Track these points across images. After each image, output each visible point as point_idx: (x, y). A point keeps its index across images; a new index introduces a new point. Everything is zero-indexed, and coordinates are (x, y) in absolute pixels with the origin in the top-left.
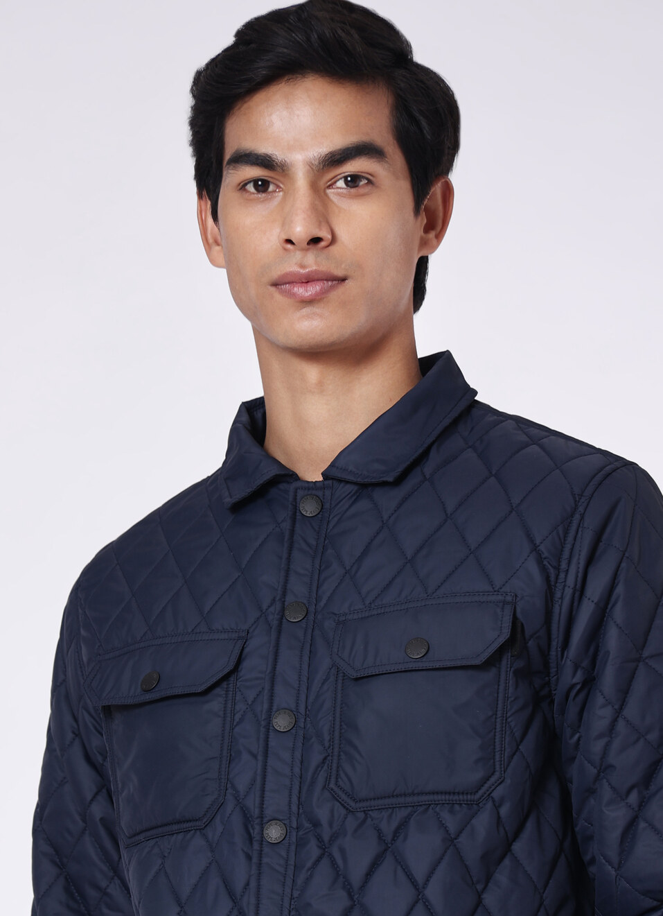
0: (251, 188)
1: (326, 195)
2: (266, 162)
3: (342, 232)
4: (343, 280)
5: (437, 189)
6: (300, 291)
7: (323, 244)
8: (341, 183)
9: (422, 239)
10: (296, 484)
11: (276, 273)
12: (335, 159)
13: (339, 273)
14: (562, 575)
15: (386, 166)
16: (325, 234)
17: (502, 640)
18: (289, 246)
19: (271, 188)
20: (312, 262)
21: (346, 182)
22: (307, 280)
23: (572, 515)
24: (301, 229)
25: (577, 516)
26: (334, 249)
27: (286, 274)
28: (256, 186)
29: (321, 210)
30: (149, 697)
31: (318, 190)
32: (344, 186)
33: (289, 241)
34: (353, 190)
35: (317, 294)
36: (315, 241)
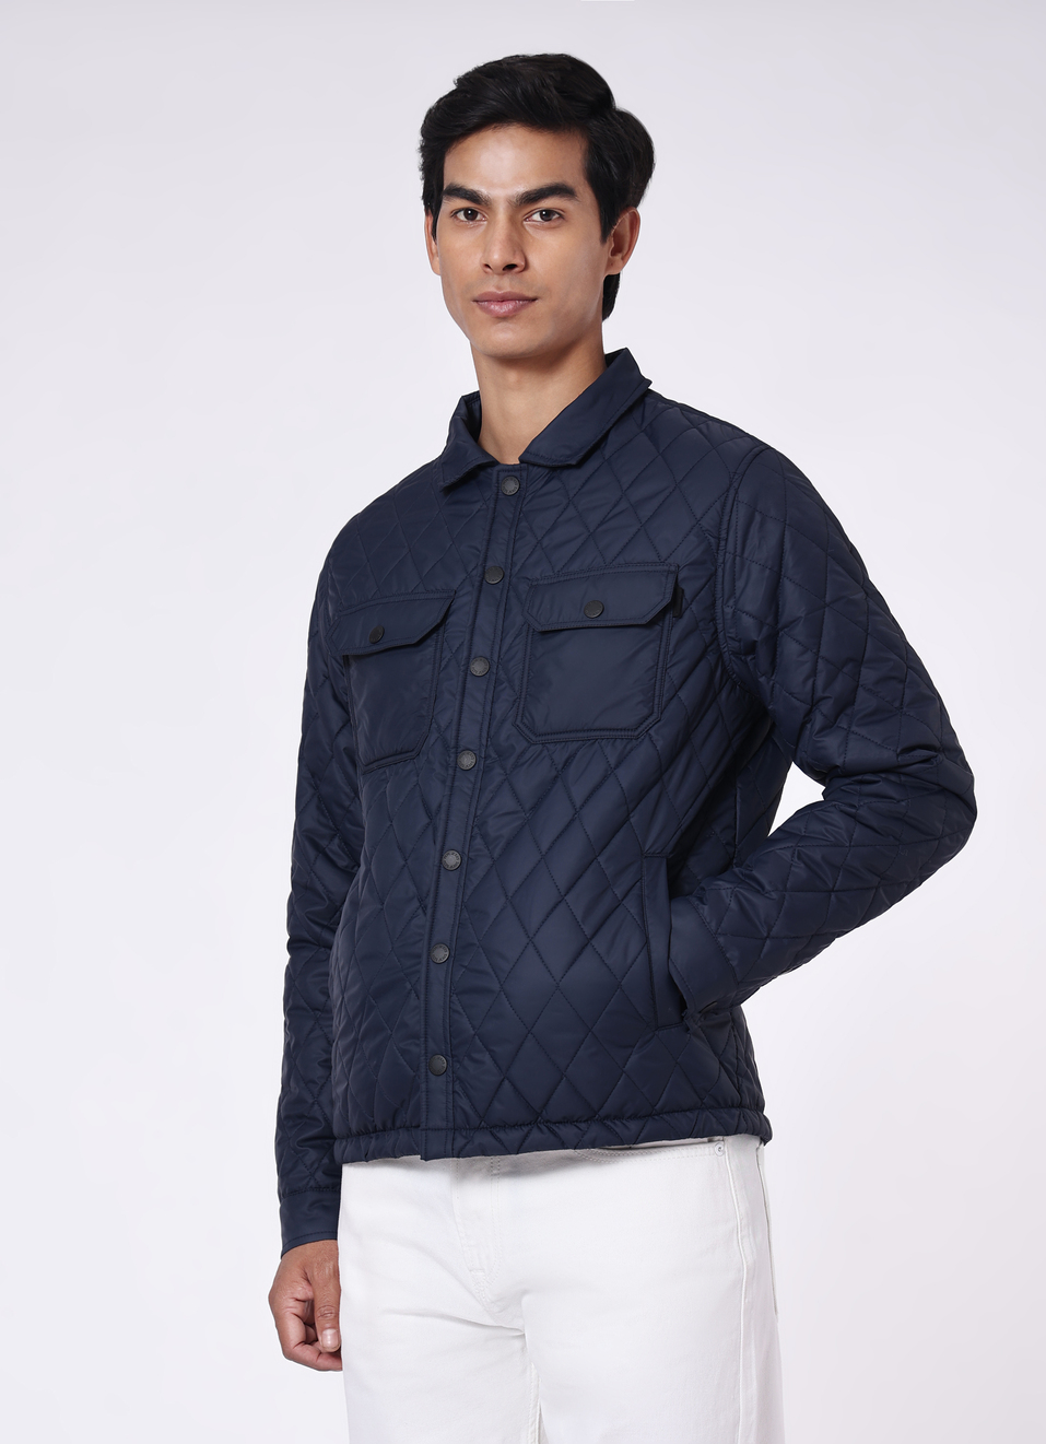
0: (461, 216)
1: (523, 226)
2: (473, 197)
3: (534, 260)
4: (534, 300)
5: (626, 218)
6: (496, 308)
7: (517, 269)
8: (537, 217)
9: (609, 260)
10: (497, 468)
11: (477, 293)
12: (531, 198)
13: (530, 294)
14: (723, 543)
15: (576, 203)
16: (518, 261)
17: (665, 603)
18: (488, 270)
19: (479, 217)
20: (507, 285)
21: (541, 215)
22: (503, 299)
23: (728, 491)
24: (497, 257)
25: (732, 491)
26: (526, 273)
27: (486, 294)
28: (466, 215)
29: (517, 241)
30: (376, 648)
31: (515, 223)
32: (539, 219)
33: (487, 266)
34: (546, 223)
35: (510, 311)
36: (510, 267)
